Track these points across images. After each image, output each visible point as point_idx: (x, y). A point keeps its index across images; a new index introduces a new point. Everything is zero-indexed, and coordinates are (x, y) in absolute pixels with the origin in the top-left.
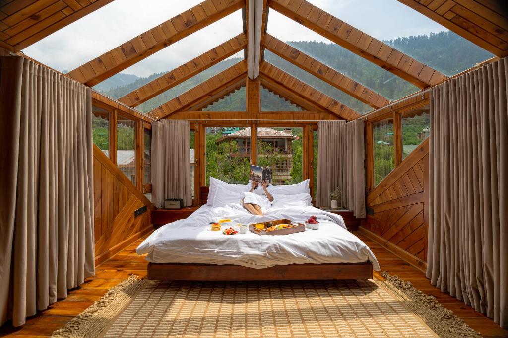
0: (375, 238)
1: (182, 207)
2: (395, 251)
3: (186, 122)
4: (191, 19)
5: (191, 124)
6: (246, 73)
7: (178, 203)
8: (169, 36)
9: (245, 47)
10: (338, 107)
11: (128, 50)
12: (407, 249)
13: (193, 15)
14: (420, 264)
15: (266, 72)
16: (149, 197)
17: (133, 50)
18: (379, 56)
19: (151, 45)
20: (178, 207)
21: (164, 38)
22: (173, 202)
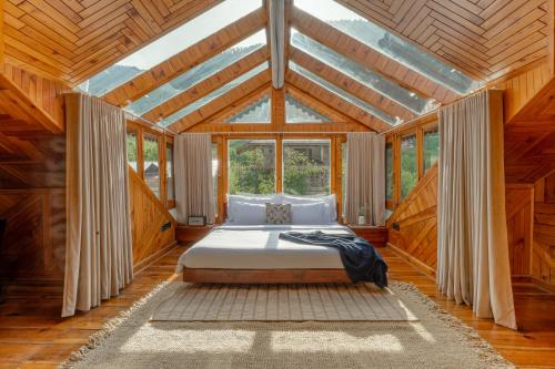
0: (399, 253)
1: (205, 223)
2: (415, 264)
3: (208, 135)
4: (216, 42)
5: (213, 136)
6: (270, 82)
7: (201, 220)
8: (196, 59)
9: (269, 59)
10: (368, 118)
11: (157, 73)
12: (425, 262)
13: (218, 39)
14: (433, 274)
15: (291, 81)
16: (172, 212)
17: (162, 73)
18: (396, 76)
19: (179, 68)
20: (202, 224)
21: (191, 61)
22: (197, 219)
